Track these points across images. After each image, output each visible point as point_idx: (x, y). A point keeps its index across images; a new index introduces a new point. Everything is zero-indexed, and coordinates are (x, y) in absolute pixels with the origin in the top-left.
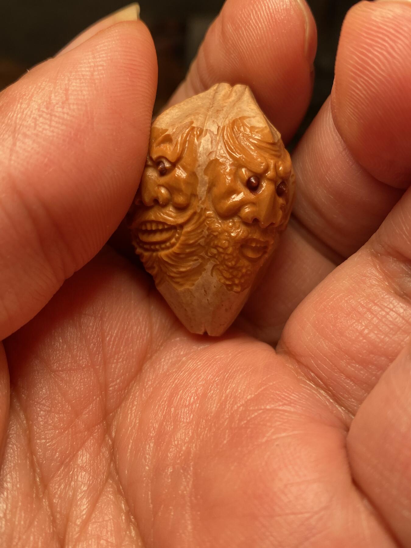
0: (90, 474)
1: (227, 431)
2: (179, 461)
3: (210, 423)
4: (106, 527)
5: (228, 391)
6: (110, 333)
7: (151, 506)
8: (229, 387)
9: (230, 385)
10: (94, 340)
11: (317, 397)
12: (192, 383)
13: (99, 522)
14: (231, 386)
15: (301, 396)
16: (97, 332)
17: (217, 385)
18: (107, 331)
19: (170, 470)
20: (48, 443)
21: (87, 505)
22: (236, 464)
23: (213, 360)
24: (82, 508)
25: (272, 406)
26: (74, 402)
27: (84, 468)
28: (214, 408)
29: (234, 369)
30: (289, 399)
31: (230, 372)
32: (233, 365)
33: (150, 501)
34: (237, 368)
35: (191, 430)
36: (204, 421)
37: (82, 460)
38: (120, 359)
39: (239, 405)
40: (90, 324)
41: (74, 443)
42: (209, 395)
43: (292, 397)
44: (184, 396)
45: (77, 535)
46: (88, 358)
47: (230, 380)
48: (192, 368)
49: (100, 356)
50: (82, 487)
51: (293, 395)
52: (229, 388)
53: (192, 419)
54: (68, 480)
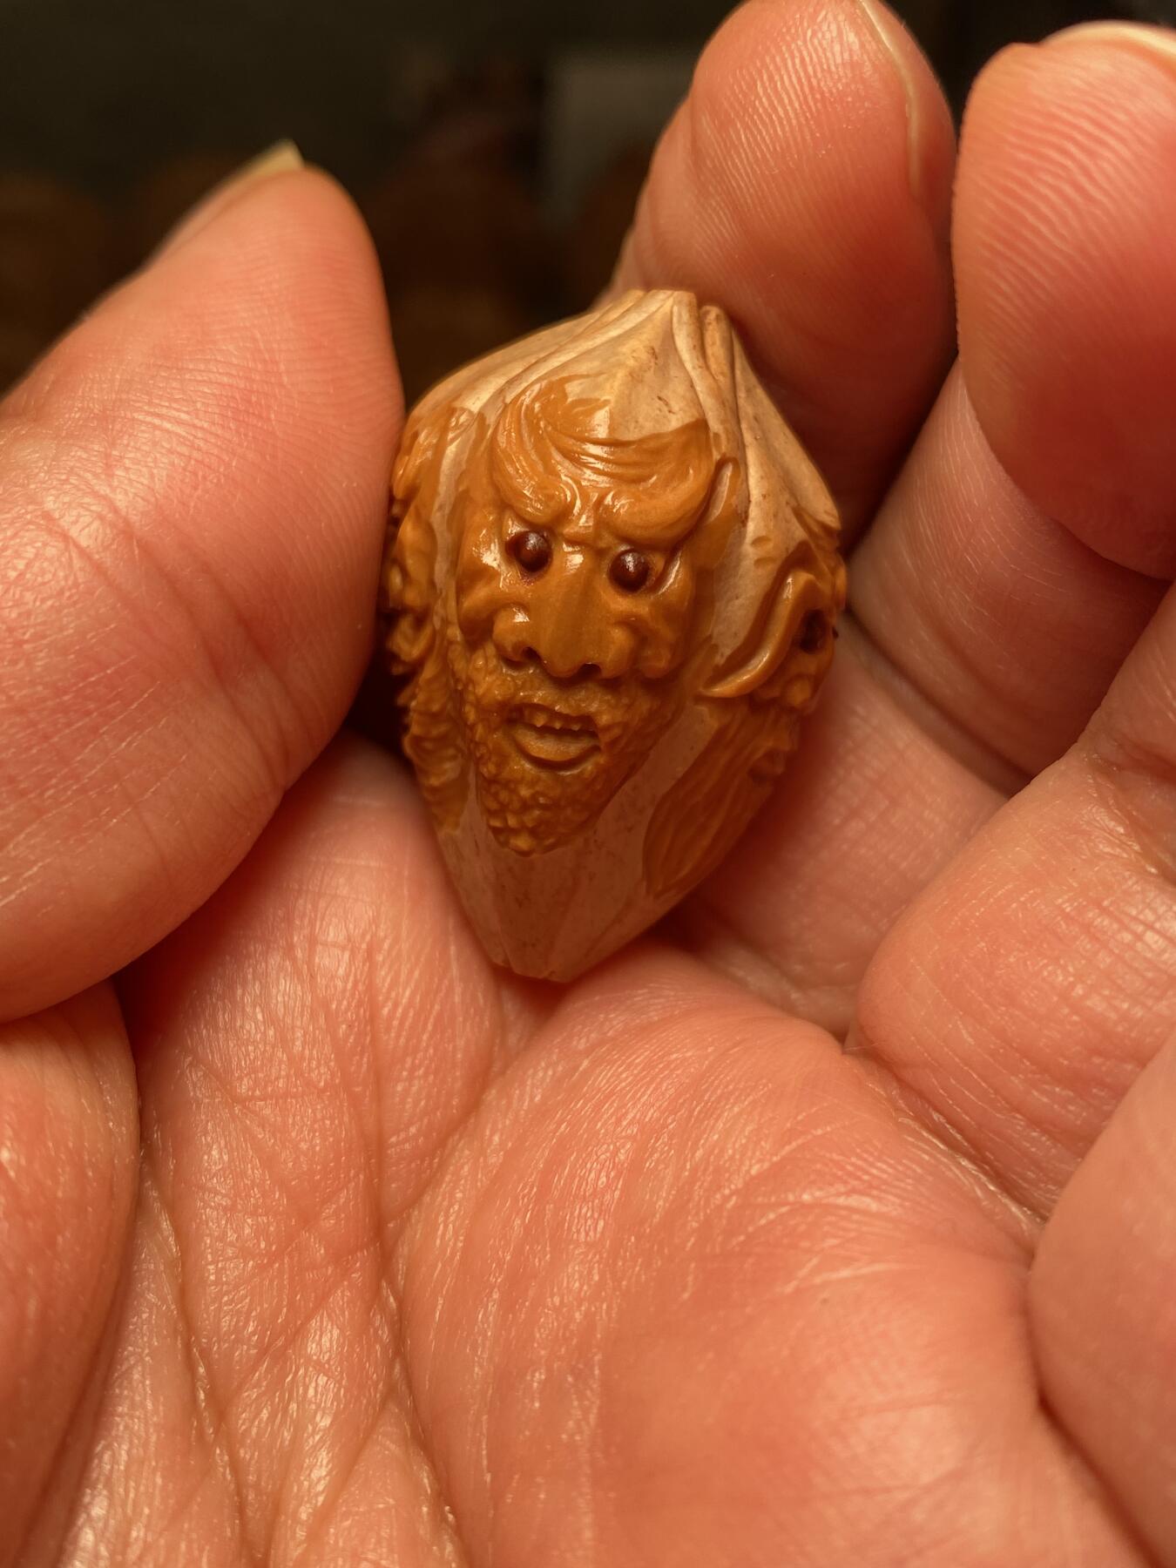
0: (340, 1382)
1: (693, 1265)
2: (563, 1350)
3: (648, 1245)
4: (376, 1528)
5: (699, 1154)
6: (393, 994)
7: (488, 1478)
8: (702, 1141)
9: (705, 1136)
10: (349, 1014)
11: (948, 1173)
12: (603, 1131)
13: (357, 1513)
14: (710, 1139)
15: (900, 1168)
16: (357, 993)
17: (671, 1138)
18: (384, 990)
19: (540, 1376)
20: (225, 1295)
21: (330, 1466)
22: (710, 1355)
23: (661, 1066)
24: (315, 1474)
25: (818, 1194)
26: (293, 1183)
27: (324, 1367)
28: (661, 1203)
29: (719, 1092)
30: (866, 1177)
31: (706, 1098)
32: (716, 1079)
33: (485, 1462)
34: (727, 1087)
35: (596, 1265)
36: (633, 1239)
37: (319, 1344)
38: (420, 1069)
39: (727, 1192)
40: (338, 969)
41: (298, 1297)
42: (647, 1165)
43: (874, 1171)
44: (579, 1171)
45: (299, 1551)
46: (332, 1064)
47: (706, 1122)
48: (604, 1089)
49: (365, 1060)
50: (318, 1418)
51: (879, 1164)
52: (703, 1145)
53: (602, 1233)
54: (282, 1397)
